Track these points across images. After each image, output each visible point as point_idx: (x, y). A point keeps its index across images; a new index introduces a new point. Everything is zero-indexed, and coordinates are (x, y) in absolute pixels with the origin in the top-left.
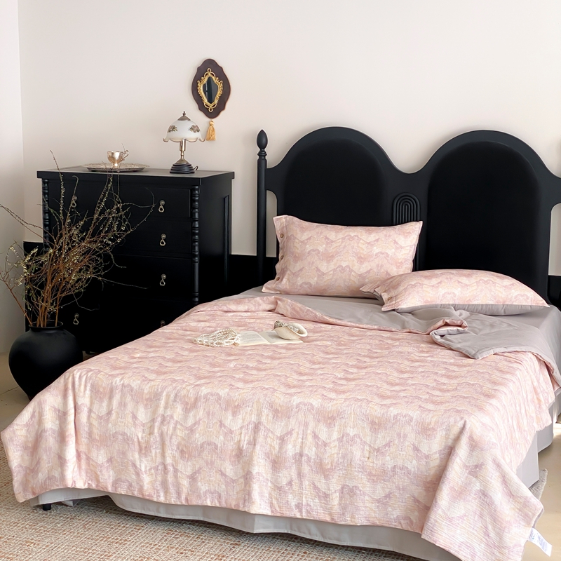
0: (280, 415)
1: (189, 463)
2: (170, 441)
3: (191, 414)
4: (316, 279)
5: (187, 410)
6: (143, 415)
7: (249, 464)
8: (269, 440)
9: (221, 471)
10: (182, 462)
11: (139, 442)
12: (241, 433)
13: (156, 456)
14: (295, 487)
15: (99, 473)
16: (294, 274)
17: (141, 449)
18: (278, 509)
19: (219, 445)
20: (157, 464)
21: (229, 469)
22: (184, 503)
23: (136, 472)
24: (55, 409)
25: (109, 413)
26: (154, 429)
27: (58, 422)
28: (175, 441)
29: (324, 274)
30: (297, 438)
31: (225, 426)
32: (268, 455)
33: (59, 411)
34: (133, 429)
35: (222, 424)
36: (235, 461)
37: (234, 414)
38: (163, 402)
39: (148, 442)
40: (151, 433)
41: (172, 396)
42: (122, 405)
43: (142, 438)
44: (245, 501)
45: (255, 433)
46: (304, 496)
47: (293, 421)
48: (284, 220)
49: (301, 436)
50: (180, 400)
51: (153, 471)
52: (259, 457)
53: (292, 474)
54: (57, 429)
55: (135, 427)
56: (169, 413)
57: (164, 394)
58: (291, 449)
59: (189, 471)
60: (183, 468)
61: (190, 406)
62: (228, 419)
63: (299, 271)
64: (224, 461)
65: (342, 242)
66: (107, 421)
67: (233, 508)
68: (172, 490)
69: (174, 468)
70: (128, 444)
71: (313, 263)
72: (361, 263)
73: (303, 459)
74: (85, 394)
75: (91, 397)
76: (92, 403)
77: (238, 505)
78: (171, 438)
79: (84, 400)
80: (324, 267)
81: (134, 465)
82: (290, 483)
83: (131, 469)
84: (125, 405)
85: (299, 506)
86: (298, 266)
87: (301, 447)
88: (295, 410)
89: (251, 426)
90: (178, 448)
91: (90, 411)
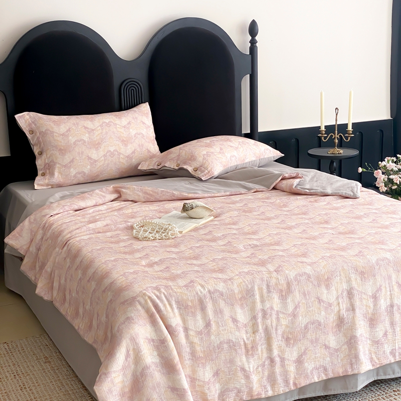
0: (366, 276)
1: (295, 348)
2: (276, 333)
3: (289, 300)
4: (89, 167)
5: (283, 298)
6: (242, 316)
7: (352, 329)
8: (364, 302)
9: (325, 345)
10: (287, 349)
11: (245, 344)
12: (339, 304)
13: (262, 353)
14: (390, 336)
15: (207, 391)
16: (65, 166)
17: (247, 351)
18: (377, 361)
19: (322, 321)
20: (263, 360)
21: (333, 340)
22: (293, 388)
23: (244, 375)
24: (149, 340)
25: (208, 325)
26: (258, 326)
27: (155, 353)
28: (280, 332)
29: (95, 161)
30: (386, 291)
31: (323, 302)
32: (365, 316)
33: (153, 340)
34: (237, 333)
35: (320, 301)
36: (336, 331)
37: (328, 287)
38: (258, 297)
39: (254, 341)
40: (255, 332)
41: (265, 287)
42: (218, 312)
43: (248, 339)
44: (352, 364)
45: (350, 299)
46: (397, 341)
47: (378, 278)
48: (28, 117)
49: (388, 289)
50: (274, 289)
51: (260, 369)
52: (360, 320)
53: (387, 325)
54: (158, 361)
55: (239, 331)
56: (268, 306)
57: (256, 288)
58: (383, 304)
59: (295, 355)
60: (290, 355)
61: (285, 293)
62: (324, 294)
63: (70, 162)
64: (328, 334)
65: (102, 129)
66: (209, 334)
67: (341, 375)
68: (280, 380)
69: (281, 358)
70: (236, 350)
71: (82, 153)
72: (126, 145)
73: (394, 308)
74: (174, 314)
75: (181, 315)
76: (184, 321)
77: (346, 371)
78: (276, 330)
79: (176, 320)
80: (94, 155)
81: (243, 369)
82: (385, 334)
83: (240, 374)
84: (221, 312)
85: (393, 353)
86: (67, 158)
87: (391, 299)
88: (377, 267)
89: (345, 294)
90: (283, 337)
91: (186, 330)
